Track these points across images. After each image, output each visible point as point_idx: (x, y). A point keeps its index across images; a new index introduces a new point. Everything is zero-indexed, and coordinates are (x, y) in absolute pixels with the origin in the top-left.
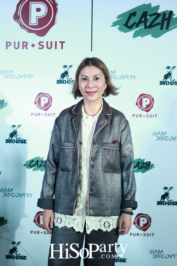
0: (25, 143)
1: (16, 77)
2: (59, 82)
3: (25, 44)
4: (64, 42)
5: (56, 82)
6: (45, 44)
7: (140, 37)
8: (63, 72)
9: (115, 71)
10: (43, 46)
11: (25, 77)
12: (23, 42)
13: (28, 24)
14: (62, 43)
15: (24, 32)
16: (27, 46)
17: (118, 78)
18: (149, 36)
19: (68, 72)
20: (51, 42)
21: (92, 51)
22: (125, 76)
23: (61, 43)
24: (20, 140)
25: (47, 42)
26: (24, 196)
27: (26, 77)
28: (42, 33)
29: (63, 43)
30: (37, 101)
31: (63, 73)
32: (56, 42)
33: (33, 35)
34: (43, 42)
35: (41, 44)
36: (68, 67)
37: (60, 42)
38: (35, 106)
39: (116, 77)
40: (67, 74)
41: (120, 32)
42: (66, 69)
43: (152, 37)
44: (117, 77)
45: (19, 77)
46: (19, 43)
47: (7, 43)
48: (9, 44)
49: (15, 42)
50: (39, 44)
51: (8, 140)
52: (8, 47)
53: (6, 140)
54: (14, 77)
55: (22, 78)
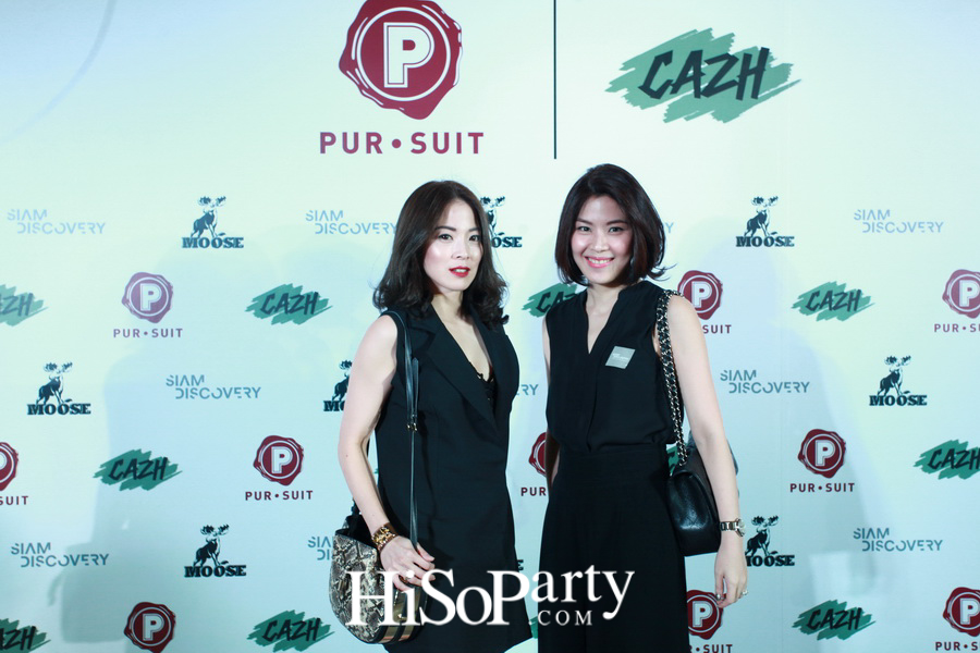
1: (351, 230)
3: (374, 139)
4: (481, 135)
6: (428, 140)
7: (682, 120)
10: (423, 144)
12: (369, 135)
14: (475, 135)
15: (371, 105)
16: (380, 145)
18: (707, 117)
19: (493, 216)
20: (447, 135)
21: (556, 158)
23: (472, 138)
25: (435, 135)
27: (378, 229)
29: (480, 138)
32: (459, 135)
33: (396, 114)
34: (422, 135)
35: (418, 138)
36: (494, 201)
37: (470, 134)
40: (490, 222)
41: (630, 106)
42: (489, 207)
43: (715, 120)
45: (359, 231)
46: (356, 135)
47: (323, 135)
48: (328, 139)
49: (345, 135)
50: (414, 141)
51: (329, 402)
52: (327, 147)
53: (326, 402)
54: (344, 229)
55: (366, 232)
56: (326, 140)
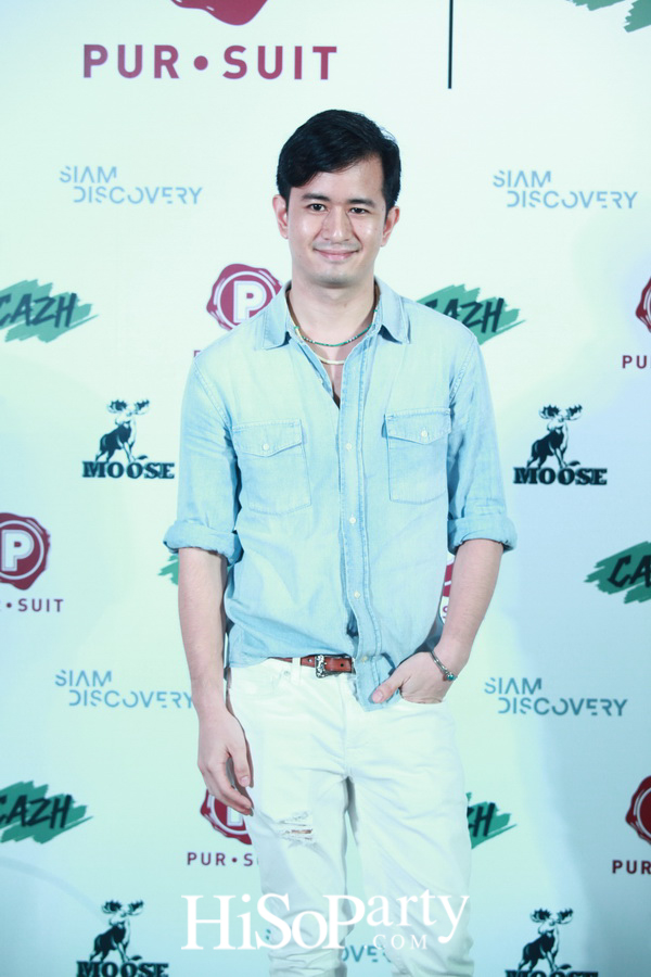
0: (165, 476)
1: (129, 197)
9: (548, 174)
10: (242, 65)
11: (169, 199)
17: (563, 202)
21: (450, 87)
22: (592, 193)
24: (143, 463)
26: (162, 703)
27: (169, 195)
28: (238, 12)
29: (331, 55)
30: (217, 301)
33: (202, 16)
38: (210, 319)
39: (551, 199)
44: (558, 200)
45: (141, 199)
51: (91, 464)
52: (94, 69)
53: (86, 464)
54: (117, 196)
55: (152, 200)
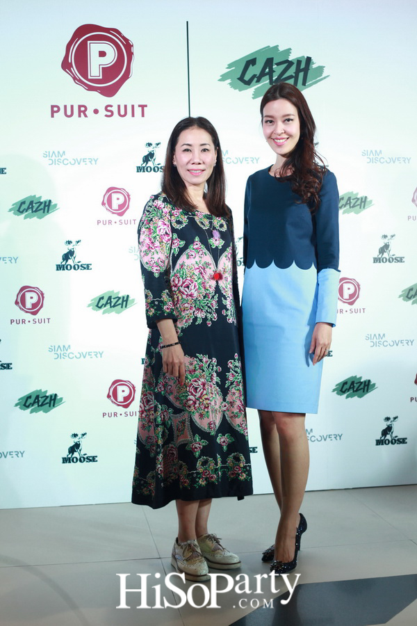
0: (88, 269)
1: (70, 162)
2: (139, 169)
3: (83, 109)
4: (146, 106)
5: (136, 170)
6: (115, 109)
8: (147, 153)
9: (227, 151)
10: (112, 112)
12: (80, 107)
13: (86, 77)
14: (143, 107)
15: (81, 89)
16: (86, 113)
19: (154, 154)
20: (126, 106)
23: (140, 108)
24: (79, 264)
25: (119, 106)
26: (90, 356)
27: (86, 162)
28: (109, 92)
29: (145, 108)
30: (106, 201)
31: (146, 155)
32: (133, 106)
33: (96, 94)
34: (111, 106)
35: (109, 108)
36: (154, 145)
37: (139, 106)
38: (103, 208)
40: (152, 157)
41: (232, 89)
42: (150, 149)
44: (231, 161)
45: (75, 163)
46: (72, 107)
47: (53, 107)
48: (55, 109)
49: (65, 107)
50: (106, 110)
51: (59, 265)
52: (55, 114)
53: (57, 265)
54: (66, 162)
55: (79, 164)
56: (54, 110)
